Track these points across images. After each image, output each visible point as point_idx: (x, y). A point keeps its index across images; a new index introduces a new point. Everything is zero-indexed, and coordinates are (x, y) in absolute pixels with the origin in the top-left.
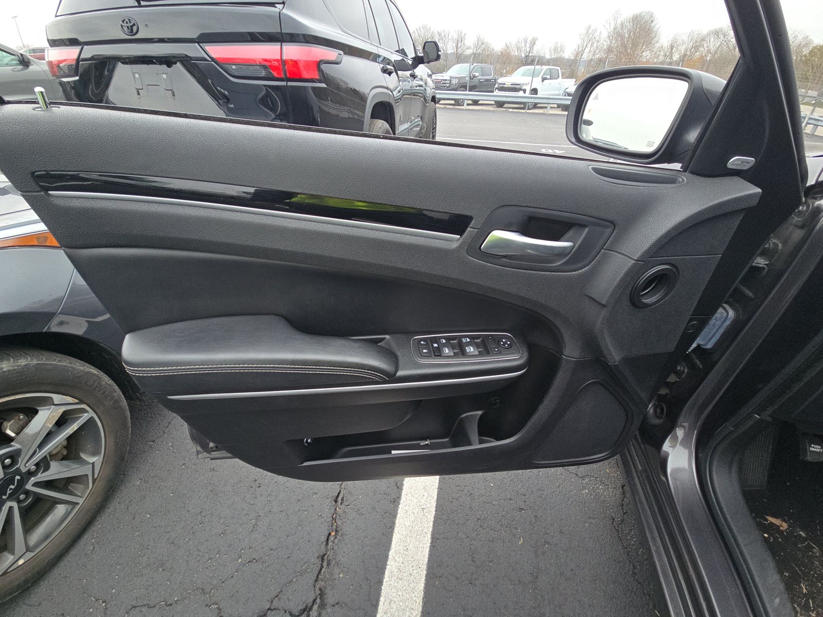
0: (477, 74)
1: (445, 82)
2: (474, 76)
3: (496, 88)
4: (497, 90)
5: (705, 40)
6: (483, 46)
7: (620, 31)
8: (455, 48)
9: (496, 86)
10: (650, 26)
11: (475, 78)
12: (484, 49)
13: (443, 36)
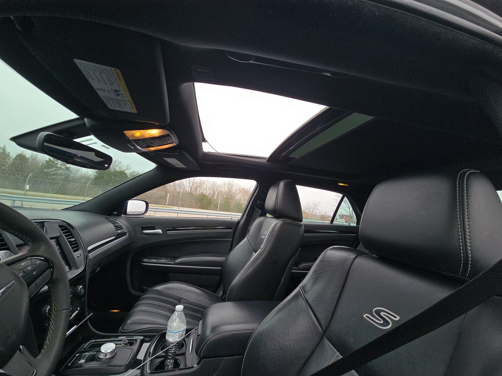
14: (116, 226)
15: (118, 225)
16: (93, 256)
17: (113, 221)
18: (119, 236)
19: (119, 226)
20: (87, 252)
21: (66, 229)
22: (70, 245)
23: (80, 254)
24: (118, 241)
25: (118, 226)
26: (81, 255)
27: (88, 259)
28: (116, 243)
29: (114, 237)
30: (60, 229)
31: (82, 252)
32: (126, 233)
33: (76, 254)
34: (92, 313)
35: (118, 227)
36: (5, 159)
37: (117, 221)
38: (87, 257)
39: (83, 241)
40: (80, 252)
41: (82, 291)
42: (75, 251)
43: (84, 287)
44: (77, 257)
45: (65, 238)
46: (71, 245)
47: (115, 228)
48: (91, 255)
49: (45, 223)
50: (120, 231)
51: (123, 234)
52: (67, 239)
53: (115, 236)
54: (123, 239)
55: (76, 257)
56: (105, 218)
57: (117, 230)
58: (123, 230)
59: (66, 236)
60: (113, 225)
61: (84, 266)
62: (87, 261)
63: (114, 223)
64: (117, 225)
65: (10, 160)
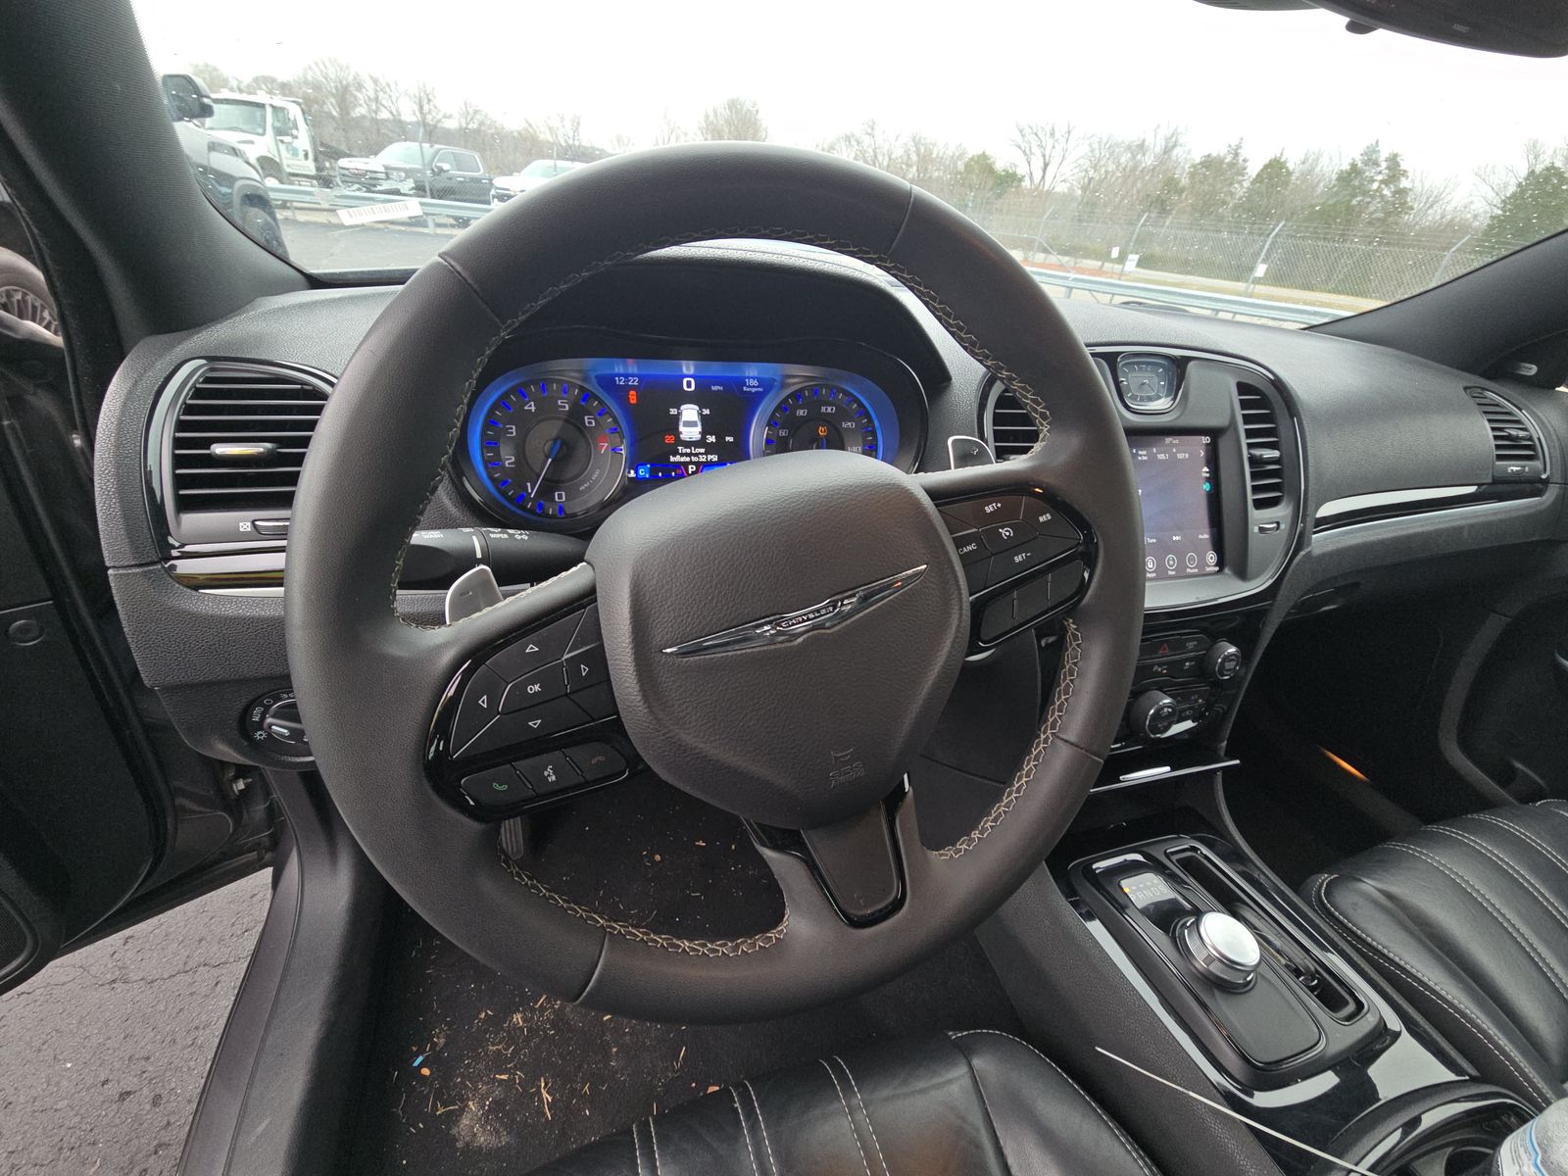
0: (446, 166)
1: (374, 175)
2: (441, 170)
3: (494, 197)
4: (496, 200)
5: (834, 149)
6: (478, 117)
7: (715, 122)
8: (417, 113)
9: (493, 192)
10: (756, 119)
11: (443, 175)
12: (482, 123)
13: (384, 85)
14: (1509, 437)
15: (1522, 434)
16: (1330, 548)
17: (1503, 407)
18: (1498, 488)
19: (1523, 438)
20: (1310, 523)
21: (1264, 402)
22: (1252, 473)
23: (1278, 523)
24: (1485, 514)
25: (1517, 438)
26: (1278, 528)
27: (1302, 553)
28: (1470, 521)
29: (1472, 489)
30: (1236, 398)
31: (1289, 520)
32: (1546, 482)
33: (1259, 517)
34: (1238, 762)
35: (1512, 446)
36: (1231, 184)
37: (1523, 416)
38: (1300, 542)
39: (1311, 469)
40: (1282, 512)
41: (1230, 665)
42: (1260, 504)
43: (1245, 656)
44: (1262, 530)
45: (1244, 441)
46: (1254, 476)
47: (1498, 447)
48: (1322, 542)
49: (1191, 366)
50: (1514, 467)
51: (1528, 487)
52: (1250, 446)
53: (1479, 485)
54: (1517, 509)
55: (1256, 529)
56: (1466, 388)
57: (1500, 457)
58: (1537, 464)
59: (1250, 434)
60: (1493, 429)
61: (1272, 577)
62: (1298, 558)
63: (1498, 418)
64: (1514, 433)
65: (1242, 186)
